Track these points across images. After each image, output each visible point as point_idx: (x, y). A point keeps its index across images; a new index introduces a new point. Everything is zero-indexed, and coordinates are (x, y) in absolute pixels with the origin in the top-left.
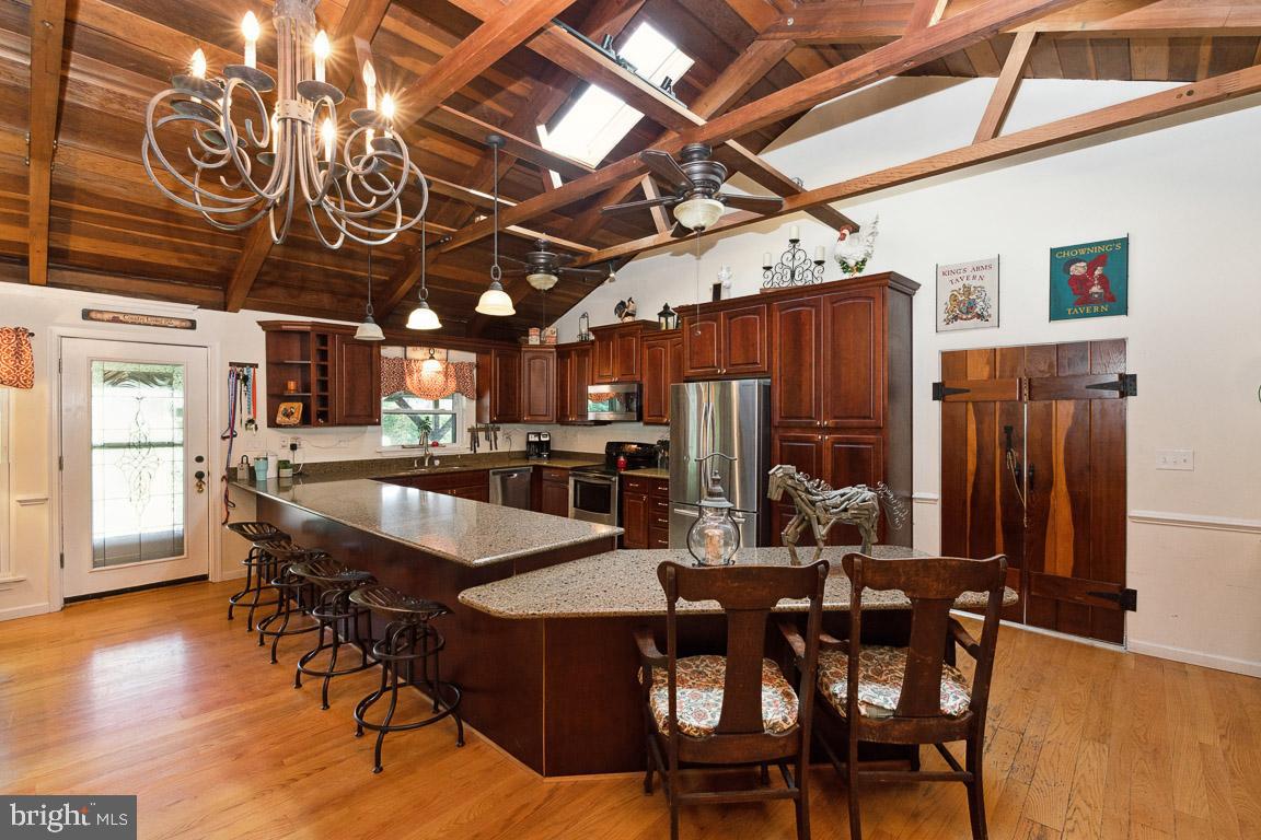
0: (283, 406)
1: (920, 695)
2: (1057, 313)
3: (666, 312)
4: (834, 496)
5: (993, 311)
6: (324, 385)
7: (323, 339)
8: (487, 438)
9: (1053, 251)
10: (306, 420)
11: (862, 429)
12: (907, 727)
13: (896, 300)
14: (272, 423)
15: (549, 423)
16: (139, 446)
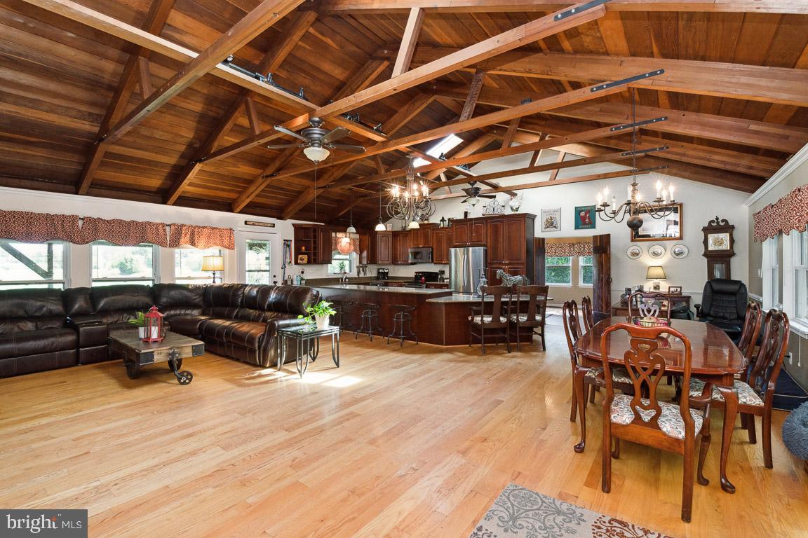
0: (300, 256)
1: (531, 318)
2: (577, 227)
3: (443, 220)
4: (512, 278)
5: (559, 225)
6: (315, 248)
7: (315, 231)
8: (363, 271)
9: (576, 208)
10: (309, 262)
11: (518, 264)
12: (529, 322)
13: (529, 221)
14: (296, 263)
15: (389, 264)
16: (258, 271)
